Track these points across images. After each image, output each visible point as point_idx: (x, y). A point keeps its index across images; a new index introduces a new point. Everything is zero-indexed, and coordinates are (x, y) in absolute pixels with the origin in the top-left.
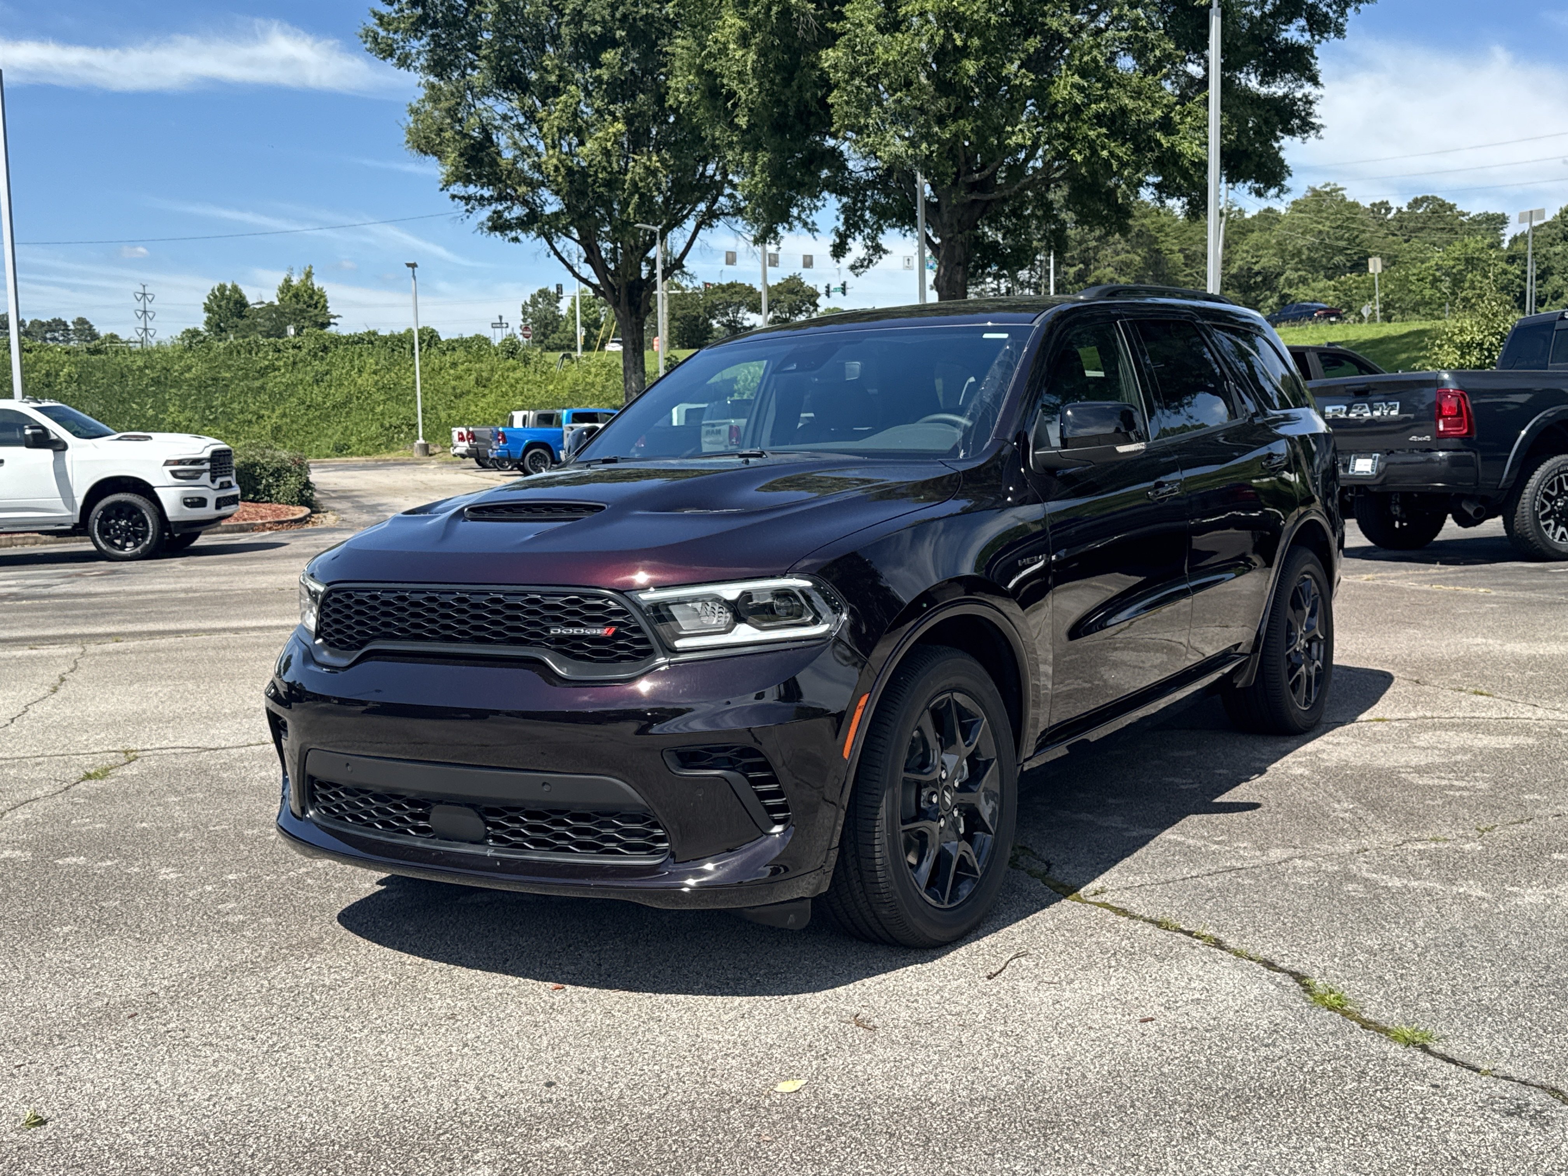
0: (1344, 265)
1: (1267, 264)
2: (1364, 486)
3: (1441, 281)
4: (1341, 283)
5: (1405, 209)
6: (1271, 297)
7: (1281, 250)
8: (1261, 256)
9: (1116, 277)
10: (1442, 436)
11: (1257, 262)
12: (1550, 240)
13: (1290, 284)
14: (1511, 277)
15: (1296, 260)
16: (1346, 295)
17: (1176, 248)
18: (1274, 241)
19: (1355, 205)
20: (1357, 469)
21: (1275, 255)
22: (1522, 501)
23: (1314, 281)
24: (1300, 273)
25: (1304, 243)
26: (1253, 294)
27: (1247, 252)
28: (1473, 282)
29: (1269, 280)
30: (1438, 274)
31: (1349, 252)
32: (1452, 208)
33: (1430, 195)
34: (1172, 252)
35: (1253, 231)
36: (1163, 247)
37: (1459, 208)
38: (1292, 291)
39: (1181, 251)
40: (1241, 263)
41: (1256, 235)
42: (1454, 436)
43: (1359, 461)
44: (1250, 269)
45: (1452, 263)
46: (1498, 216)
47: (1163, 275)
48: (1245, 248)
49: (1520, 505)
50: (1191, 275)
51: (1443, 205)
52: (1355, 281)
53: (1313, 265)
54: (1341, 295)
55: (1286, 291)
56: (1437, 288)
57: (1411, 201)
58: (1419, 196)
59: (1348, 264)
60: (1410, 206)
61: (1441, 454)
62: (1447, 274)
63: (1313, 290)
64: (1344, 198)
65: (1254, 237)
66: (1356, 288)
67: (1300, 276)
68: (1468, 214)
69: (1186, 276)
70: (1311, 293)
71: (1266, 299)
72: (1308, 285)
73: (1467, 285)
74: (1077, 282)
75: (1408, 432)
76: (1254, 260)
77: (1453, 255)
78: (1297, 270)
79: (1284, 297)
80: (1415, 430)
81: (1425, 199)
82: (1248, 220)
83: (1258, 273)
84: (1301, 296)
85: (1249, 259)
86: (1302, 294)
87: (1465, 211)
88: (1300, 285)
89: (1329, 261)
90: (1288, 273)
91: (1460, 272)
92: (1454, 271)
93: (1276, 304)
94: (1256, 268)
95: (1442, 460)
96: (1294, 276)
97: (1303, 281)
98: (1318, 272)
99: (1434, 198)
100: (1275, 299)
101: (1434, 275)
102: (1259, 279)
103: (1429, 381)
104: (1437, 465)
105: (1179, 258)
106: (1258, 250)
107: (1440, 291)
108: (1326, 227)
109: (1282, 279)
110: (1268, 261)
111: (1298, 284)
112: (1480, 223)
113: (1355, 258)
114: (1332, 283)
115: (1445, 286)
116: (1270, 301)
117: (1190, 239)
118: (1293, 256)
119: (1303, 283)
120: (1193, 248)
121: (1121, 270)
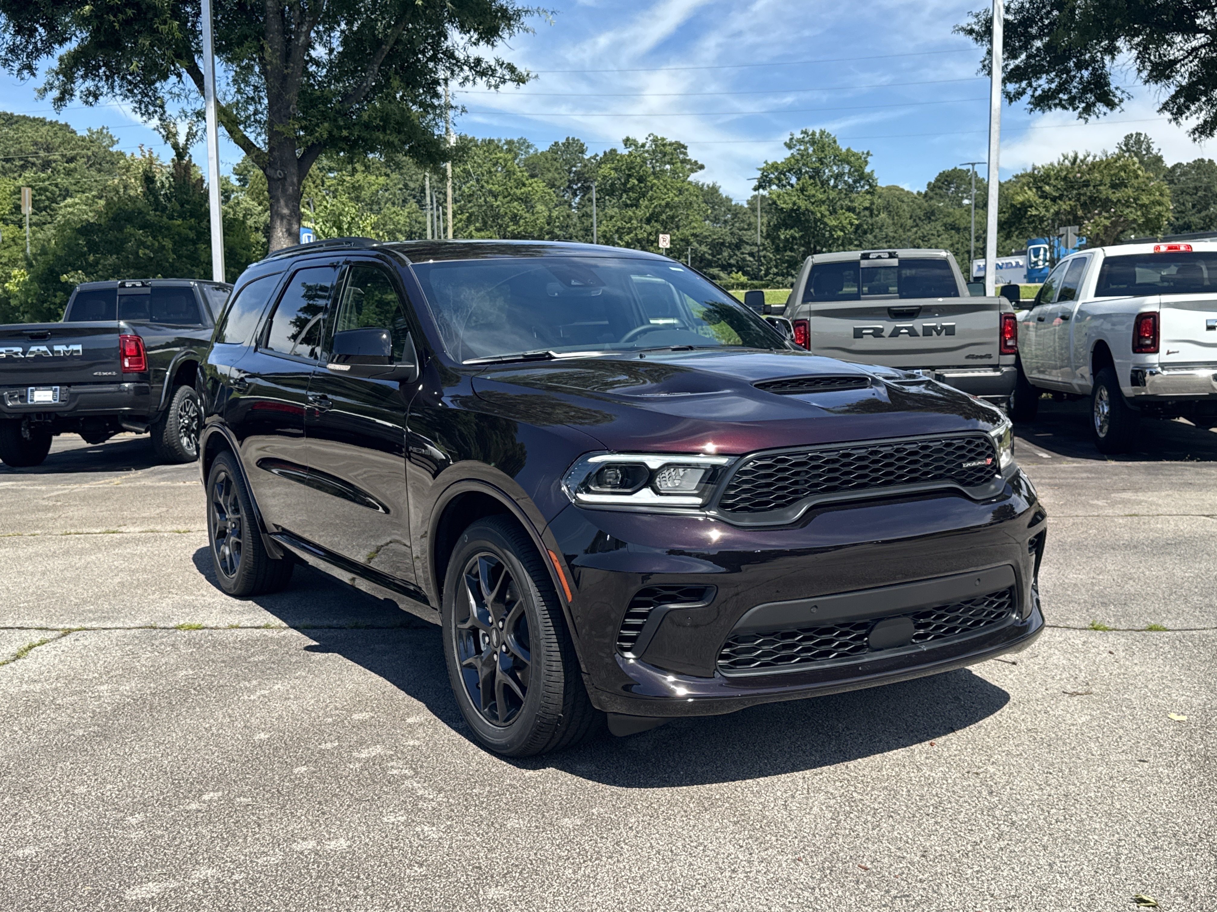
2: (55, 412)
10: (126, 371)
20: (36, 399)
22: (169, 420)
42: (133, 371)
43: (36, 393)
49: (168, 423)
61: (127, 385)
75: (93, 368)
80: (97, 367)
95: (129, 390)
103: (111, 329)
104: (126, 394)
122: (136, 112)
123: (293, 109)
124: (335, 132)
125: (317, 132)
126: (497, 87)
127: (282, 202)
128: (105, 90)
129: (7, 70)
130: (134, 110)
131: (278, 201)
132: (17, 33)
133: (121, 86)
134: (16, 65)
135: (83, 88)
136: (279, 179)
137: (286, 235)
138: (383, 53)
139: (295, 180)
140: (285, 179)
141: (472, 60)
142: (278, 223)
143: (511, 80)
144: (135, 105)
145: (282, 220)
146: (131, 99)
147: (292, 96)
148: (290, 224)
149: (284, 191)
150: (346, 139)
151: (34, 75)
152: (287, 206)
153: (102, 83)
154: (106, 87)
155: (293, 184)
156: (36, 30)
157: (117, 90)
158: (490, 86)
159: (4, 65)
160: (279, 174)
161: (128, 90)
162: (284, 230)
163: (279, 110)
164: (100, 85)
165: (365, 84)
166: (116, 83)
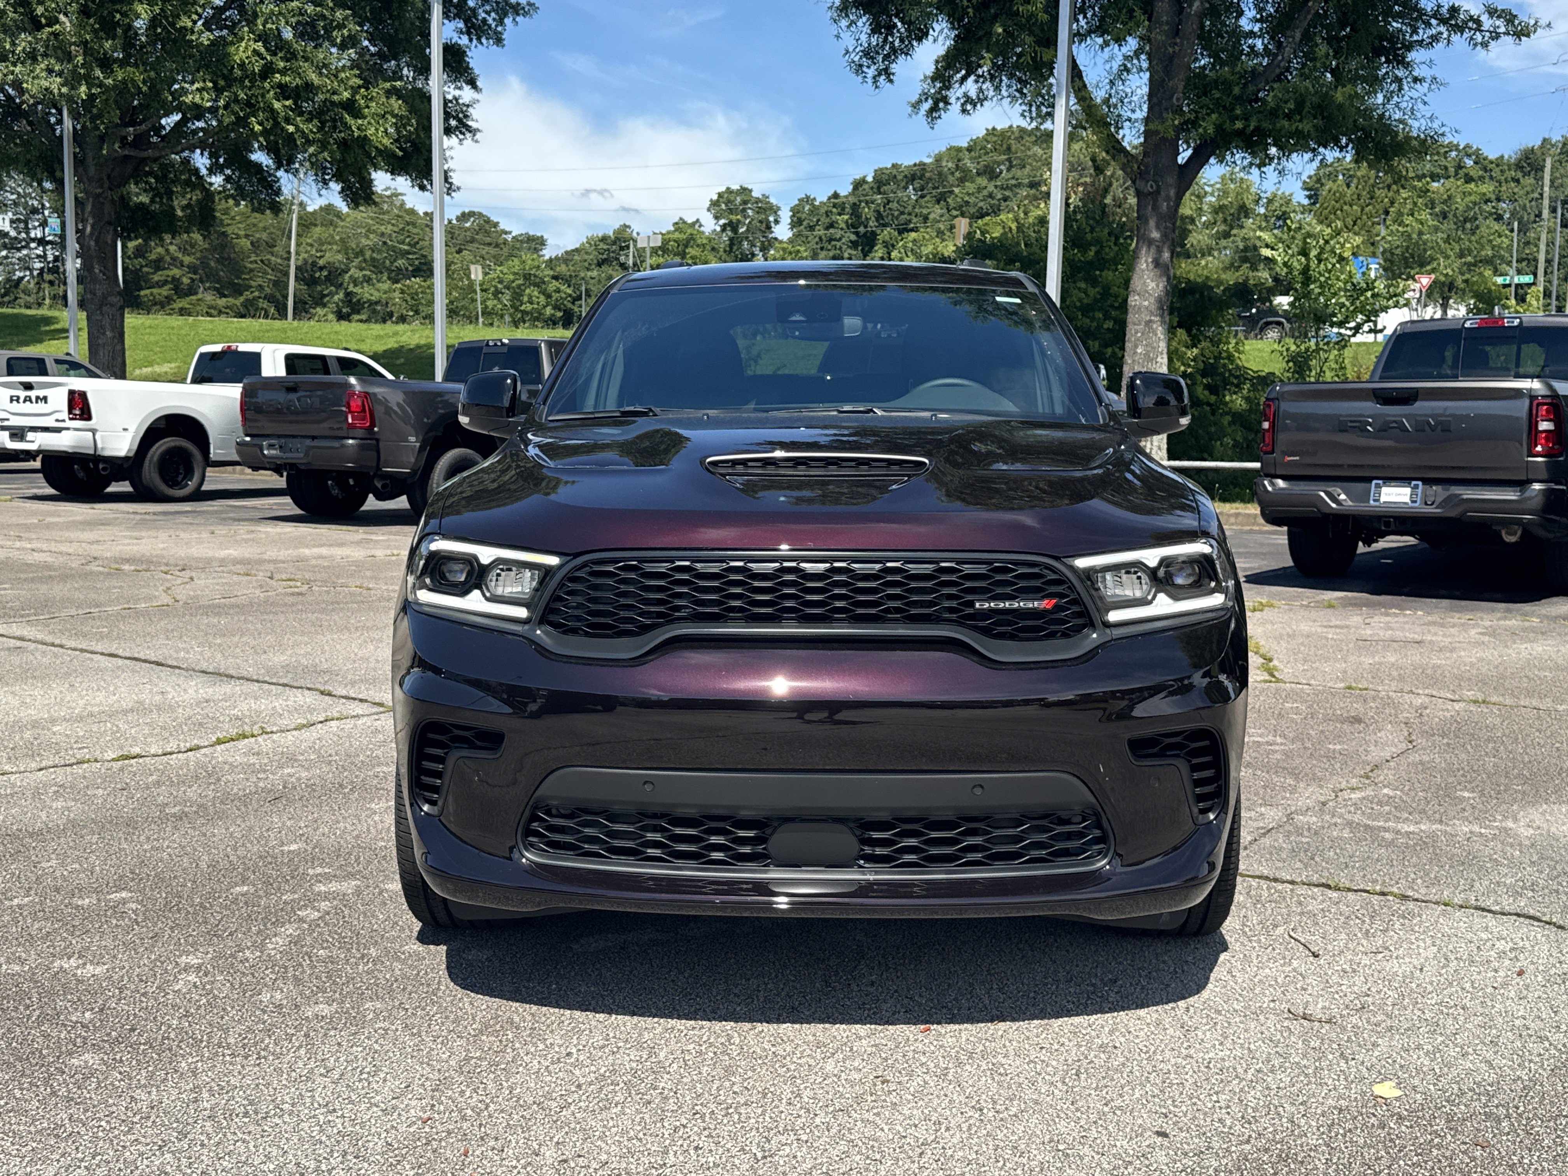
0: (407, 269)
1: (331, 260)
3: (503, 294)
4: (408, 287)
5: (454, 222)
6: (337, 293)
7: (345, 249)
8: (325, 251)
9: (180, 256)
11: (321, 257)
12: (586, 264)
13: (355, 283)
14: (564, 296)
15: (360, 259)
16: (412, 298)
17: (242, 233)
18: (338, 238)
19: (412, 212)
21: (339, 252)
23: (378, 281)
24: (364, 272)
25: (368, 242)
26: (319, 288)
27: (312, 245)
28: (530, 296)
29: (334, 275)
30: (500, 286)
31: (410, 256)
32: (496, 225)
33: (476, 210)
34: (238, 237)
35: (316, 225)
36: (229, 230)
37: (502, 226)
38: (358, 290)
39: (247, 236)
40: (306, 256)
41: (318, 230)
44: (314, 264)
45: (512, 277)
46: (538, 238)
47: (229, 258)
48: (309, 241)
50: (256, 262)
51: (488, 221)
52: (420, 286)
53: (377, 266)
54: (409, 299)
55: (351, 288)
56: (499, 299)
57: (459, 214)
58: (467, 211)
59: (410, 268)
60: (458, 219)
62: (508, 288)
63: (378, 290)
64: (403, 204)
65: (317, 231)
66: (422, 292)
67: (364, 276)
68: (510, 233)
69: (251, 262)
70: (376, 294)
71: (331, 294)
72: (373, 285)
73: (526, 299)
74: (136, 257)
76: (318, 255)
77: (513, 270)
78: (362, 269)
79: (348, 294)
81: (472, 214)
82: (311, 213)
83: (321, 269)
84: (366, 295)
85: (313, 252)
86: (366, 293)
87: (507, 229)
88: (365, 284)
89: (392, 263)
90: (352, 271)
91: (519, 286)
92: (514, 285)
93: (342, 301)
94: (321, 262)
96: (359, 274)
97: (368, 280)
98: (381, 273)
99: (480, 214)
100: (341, 295)
101: (496, 287)
102: (325, 273)
105: (245, 243)
106: (322, 244)
107: (501, 303)
108: (388, 229)
109: (347, 276)
110: (333, 256)
111: (362, 283)
112: (522, 242)
113: (417, 263)
114: (399, 286)
115: (506, 299)
116: (336, 298)
117: (255, 225)
118: (357, 255)
119: (367, 282)
120: (258, 236)
121: (185, 249)
122: (1025, 117)
123: (1178, 99)
124: (1227, 126)
125: (1200, 126)
126: (1485, 45)
127: (1152, 223)
128: (991, 93)
129: (860, 78)
130: (1022, 115)
131: (1146, 222)
132: (874, 31)
133: (1009, 86)
134: (871, 72)
135: (960, 93)
136: (1150, 194)
137: (1151, 266)
138: (1308, 12)
139: (1172, 193)
140: (1158, 192)
141: (1444, 10)
142: (1144, 251)
143: (1507, 33)
144: (1024, 107)
145: (1149, 247)
146: (1020, 101)
147: (1178, 83)
148: (1159, 251)
149: (1155, 207)
150: (1240, 133)
151: (891, 81)
152: (1158, 228)
153: (988, 84)
154: (992, 89)
155: (1168, 198)
156: (895, 25)
157: (1004, 93)
158: (1475, 45)
159: (857, 73)
160: (1150, 187)
161: (1017, 90)
162: (1150, 260)
163: (1160, 102)
164: (984, 87)
165: (1280, 58)
166: (1003, 84)
